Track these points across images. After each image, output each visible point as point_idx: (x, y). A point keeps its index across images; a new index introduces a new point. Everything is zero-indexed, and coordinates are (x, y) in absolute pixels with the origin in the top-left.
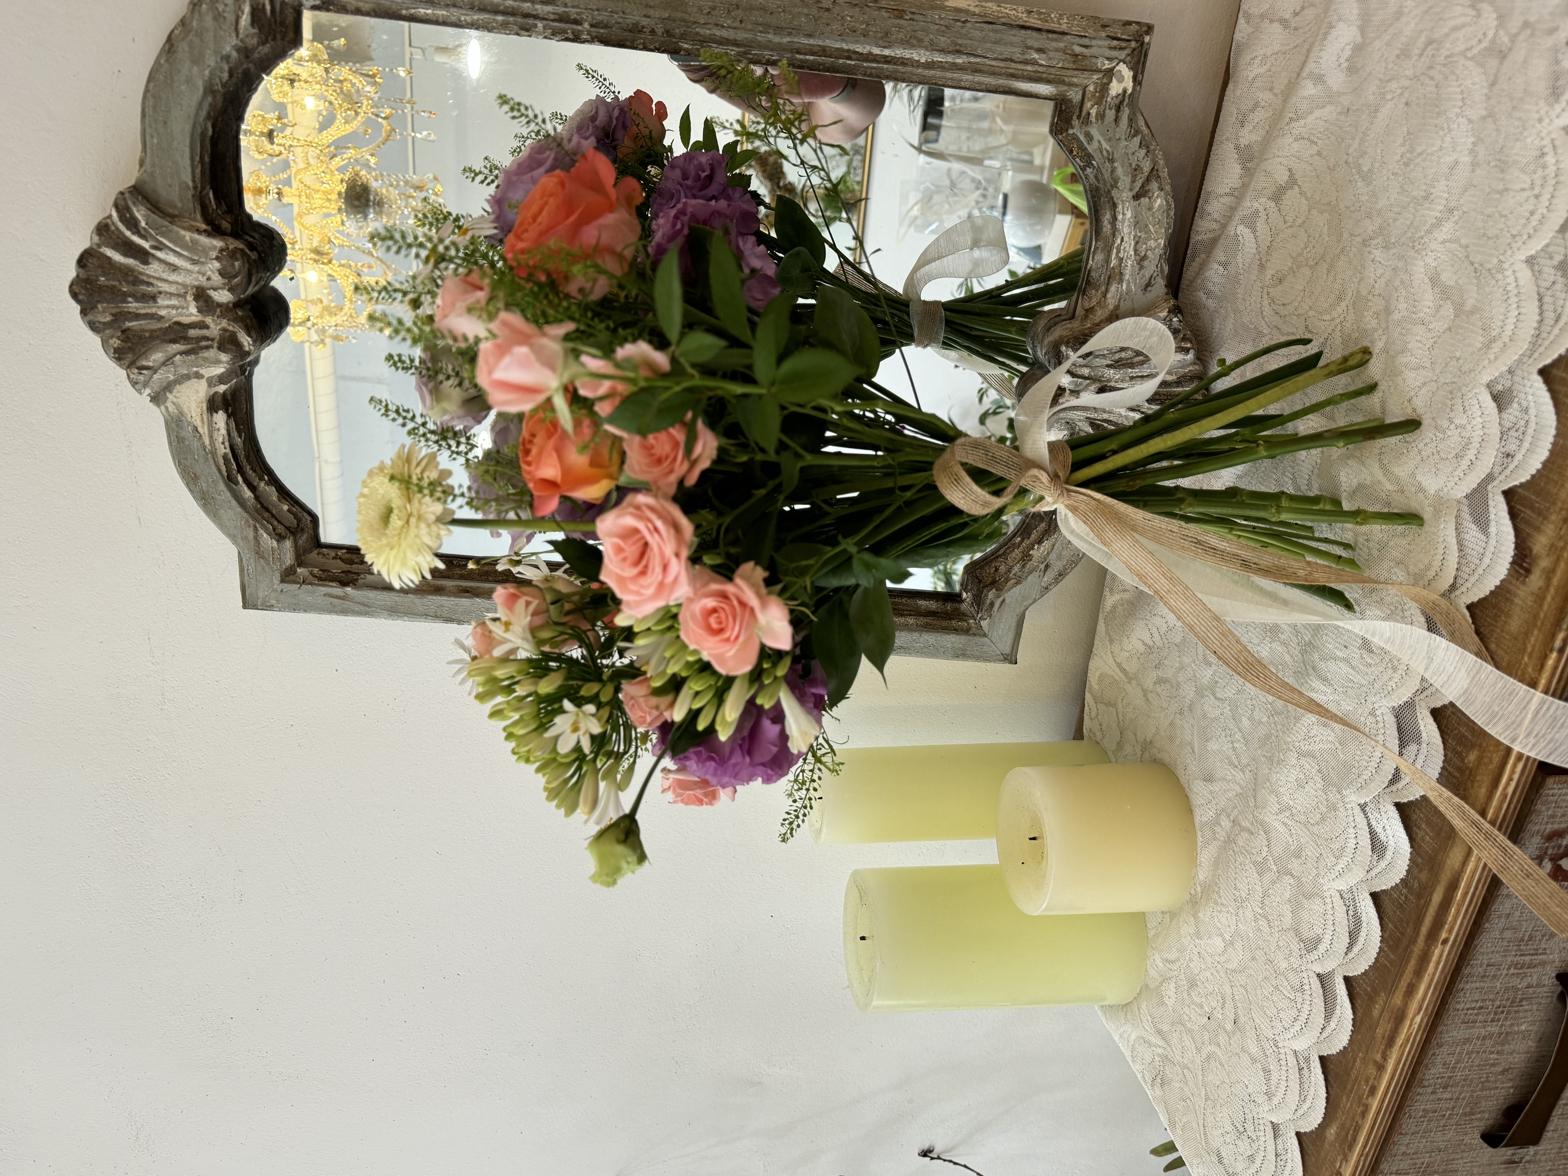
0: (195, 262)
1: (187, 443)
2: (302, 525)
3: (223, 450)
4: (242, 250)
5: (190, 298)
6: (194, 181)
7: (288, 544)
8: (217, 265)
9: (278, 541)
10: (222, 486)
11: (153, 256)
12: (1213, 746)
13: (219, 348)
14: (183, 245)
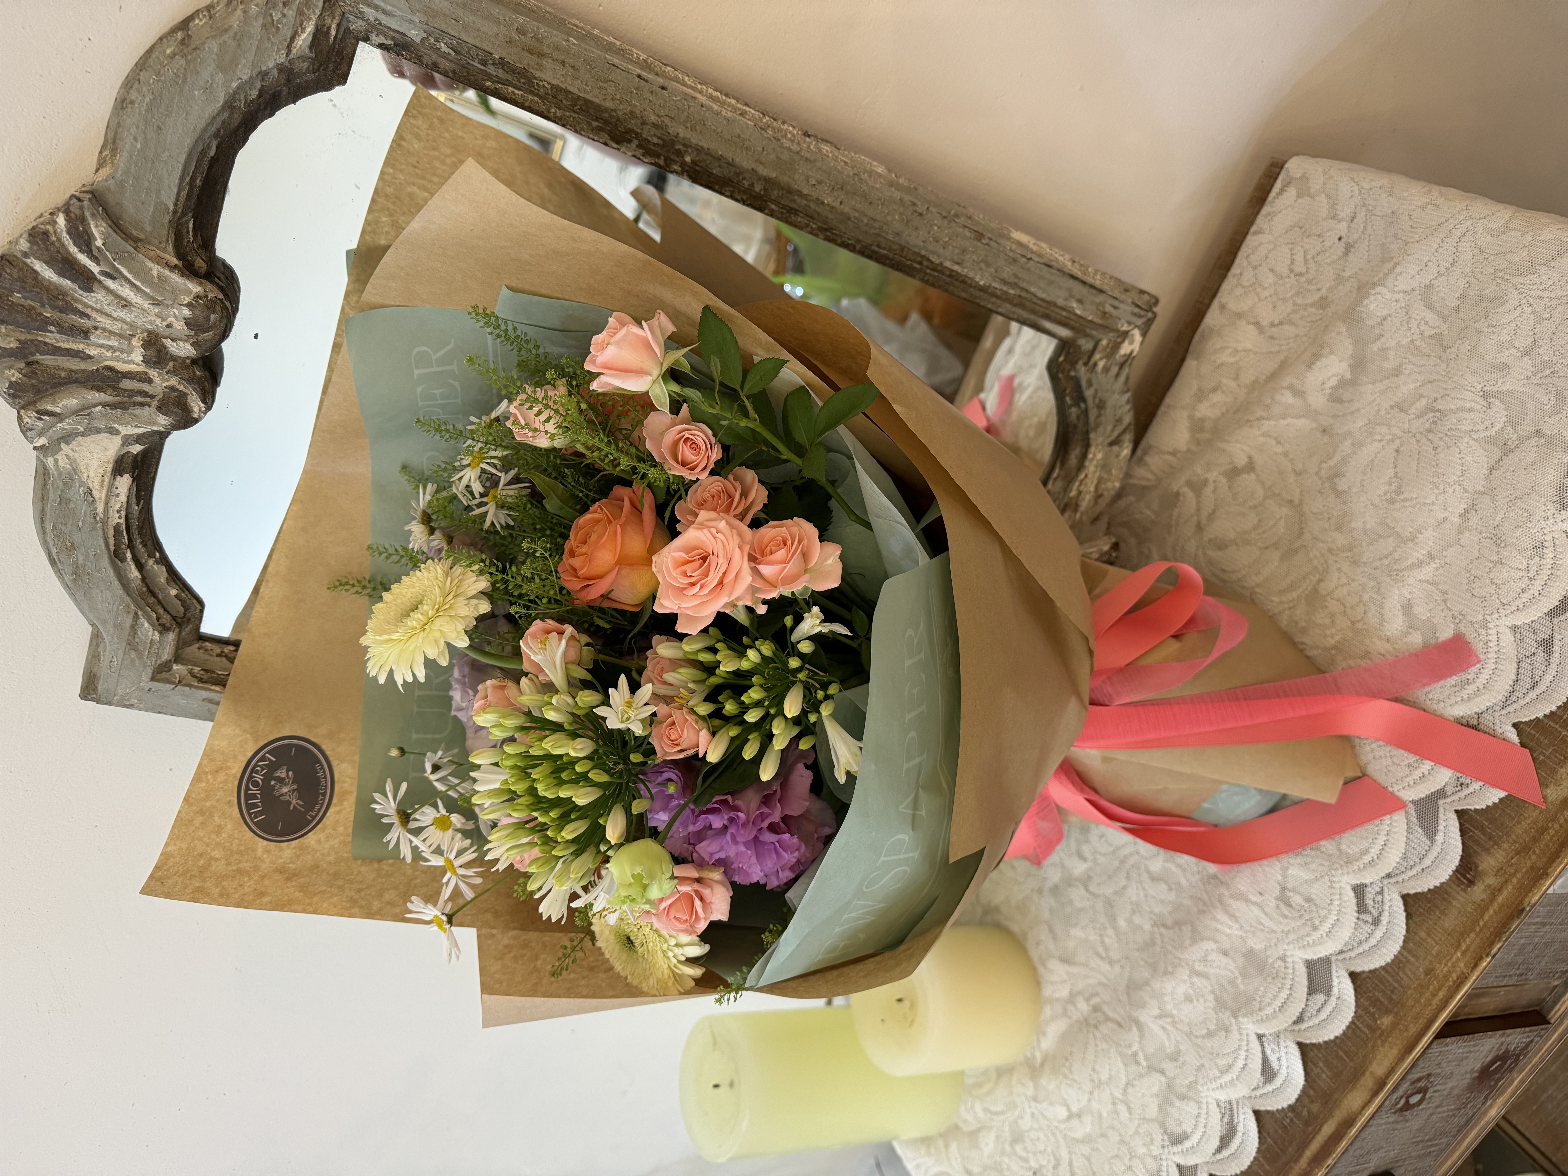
0: (156, 303)
1: (72, 506)
2: (189, 615)
3: (117, 519)
4: (221, 300)
5: (136, 342)
6: (176, 205)
7: (171, 636)
8: (187, 312)
9: (161, 633)
10: (105, 562)
11: (100, 282)
13: (159, 409)
14: (147, 279)
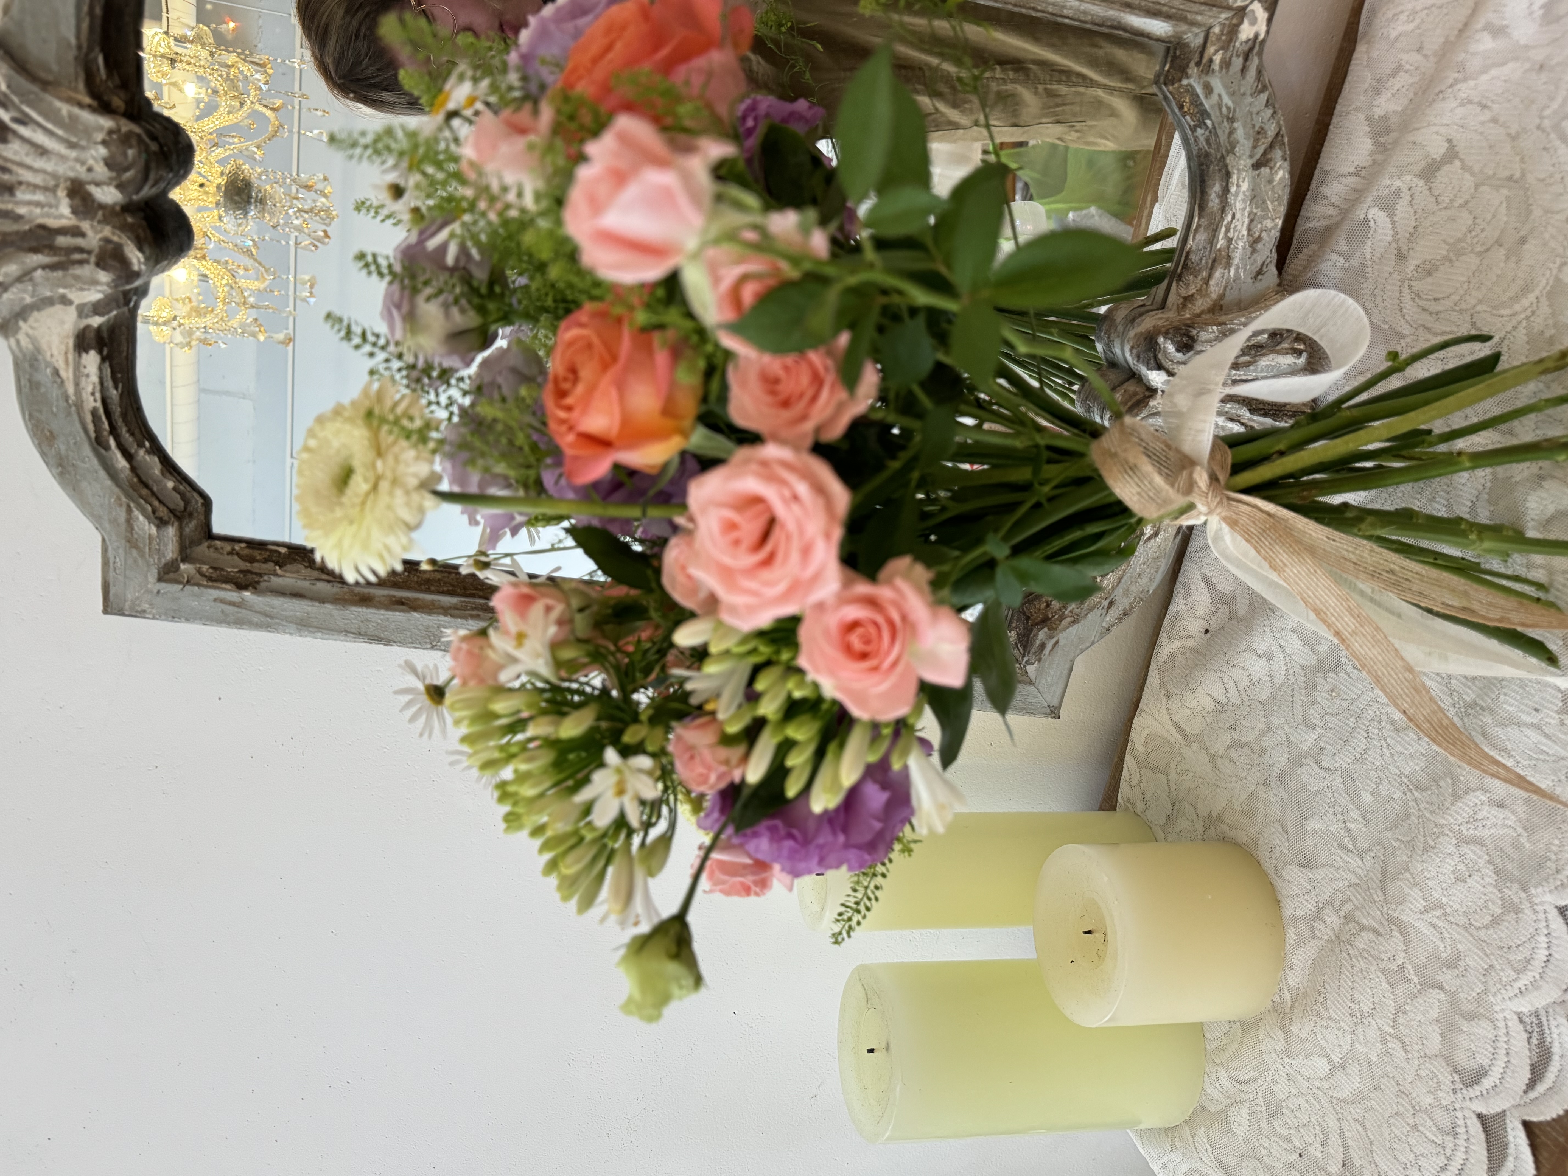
0: (72, 146)
1: (43, 390)
2: (190, 509)
3: (92, 402)
4: (139, 136)
5: (62, 193)
6: (78, 37)
7: (171, 531)
8: (103, 151)
9: (158, 527)
10: (87, 450)
11: (13, 131)
12: (1313, 824)
13: (97, 265)
14: (58, 120)
